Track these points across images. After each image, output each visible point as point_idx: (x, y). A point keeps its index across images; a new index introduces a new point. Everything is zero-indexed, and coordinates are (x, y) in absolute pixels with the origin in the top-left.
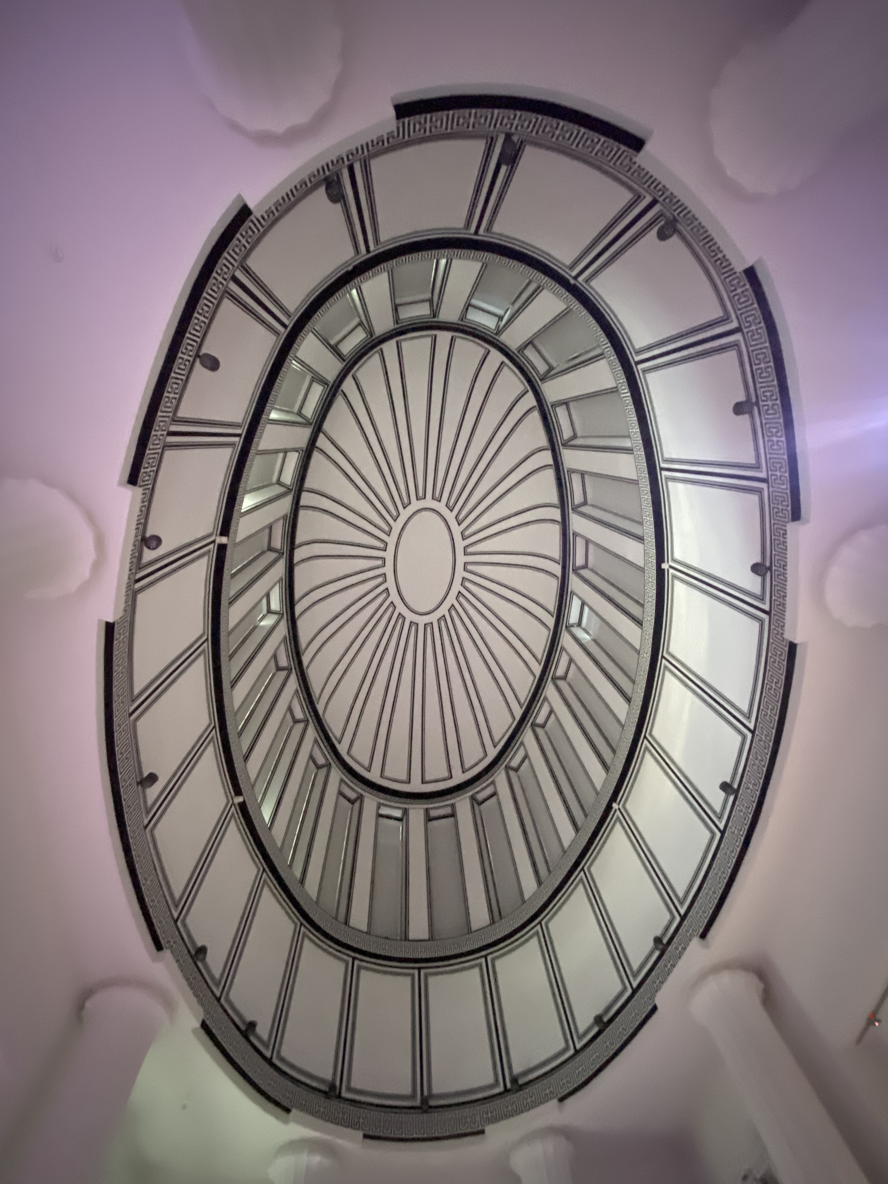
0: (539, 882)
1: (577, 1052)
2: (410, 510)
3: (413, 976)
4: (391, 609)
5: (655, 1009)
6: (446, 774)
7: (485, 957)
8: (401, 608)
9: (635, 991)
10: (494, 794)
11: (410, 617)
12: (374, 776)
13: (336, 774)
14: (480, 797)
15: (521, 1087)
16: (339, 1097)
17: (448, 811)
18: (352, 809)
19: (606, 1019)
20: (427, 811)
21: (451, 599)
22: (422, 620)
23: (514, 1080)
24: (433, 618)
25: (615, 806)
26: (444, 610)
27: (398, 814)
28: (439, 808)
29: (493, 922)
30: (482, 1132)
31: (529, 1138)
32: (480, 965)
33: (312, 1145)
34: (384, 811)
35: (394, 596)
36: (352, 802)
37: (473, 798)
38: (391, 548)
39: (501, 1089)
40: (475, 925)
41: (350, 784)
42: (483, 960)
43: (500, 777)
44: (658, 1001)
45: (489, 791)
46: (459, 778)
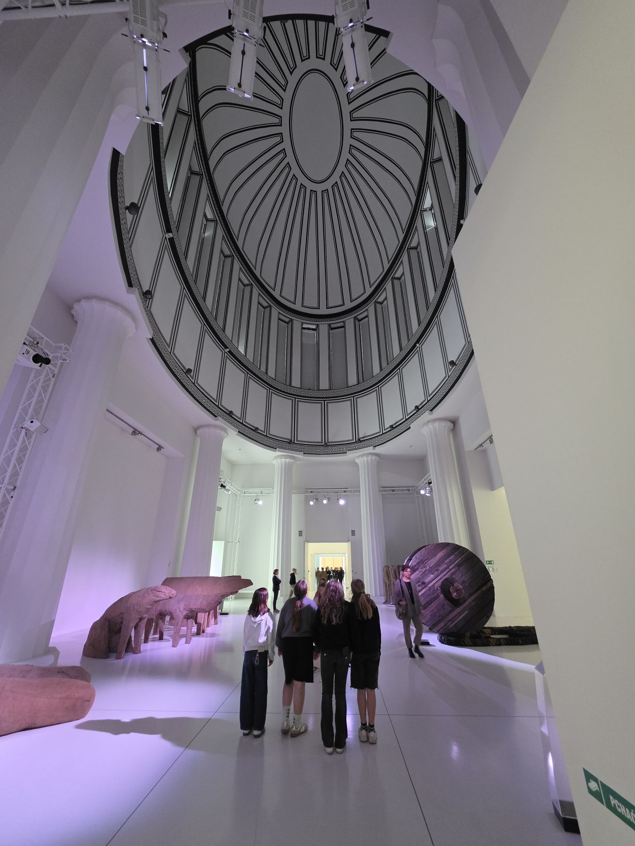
0: (381, 370)
1: (383, 434)
2: (298, 73)
3: (322, 403)
4: (294, 181)
5: (410, 428)
6: (341, 303)
7: (353, 397)
8: (302, 179)
9: (406, 420)
10: (367, 316)
11: (310, 186)
12: (298, 307)
13: (275, 311)
14: (360, 317)
15: (361, 441)
16: (294, 443)
17: (342, 324)
18: (288, 326)
19: (394, 426)
20: (329, 325)
21: (341, 168)
22: (319, 188)
23: (359, 440)
24: (328, 185)
25: (418, 345)
26: (336, 178)
27: (314, 327)
28: (336, 323)
29: (358, 383)
30: (346, 453)
31: (362, 456)
32: (351, 400)
33: (286, 457)
34: (305, 326)
35: (295, 170)
36: (287, 323)
37: (355, 318)
38: (285, 121)
39: (355, 441)
40: (350, 384)
41: (284, 314)
42: (352, 398)
43: (371, 307)
44: (411, 426)
45: (365, 314)
46: (349, 305)
